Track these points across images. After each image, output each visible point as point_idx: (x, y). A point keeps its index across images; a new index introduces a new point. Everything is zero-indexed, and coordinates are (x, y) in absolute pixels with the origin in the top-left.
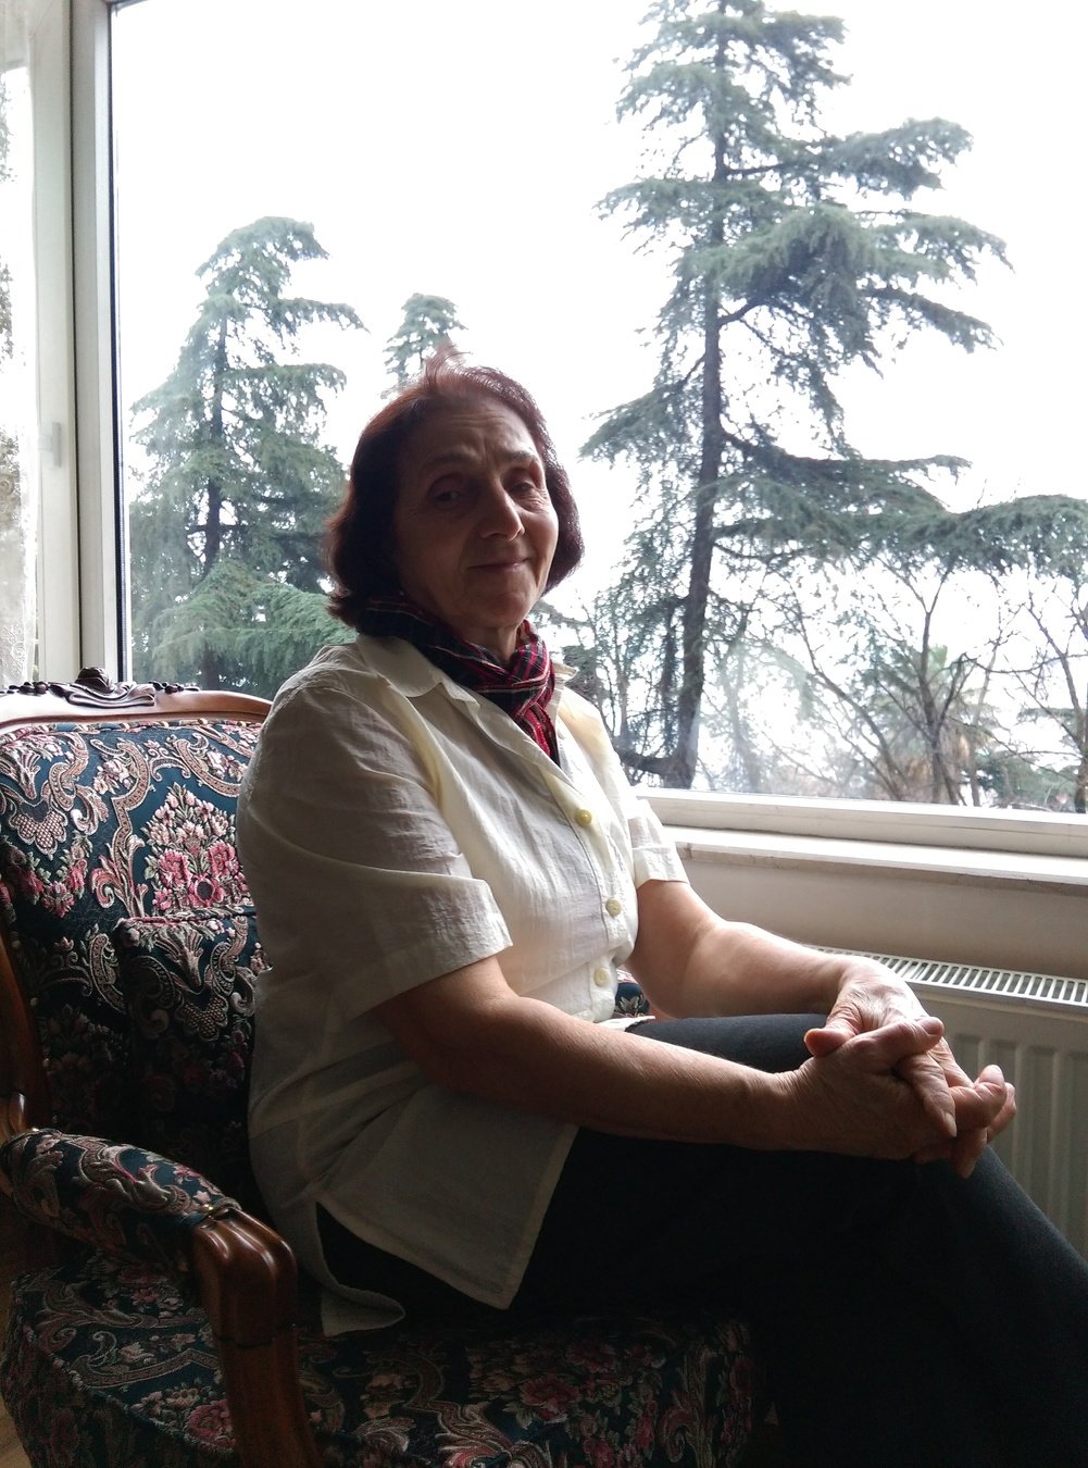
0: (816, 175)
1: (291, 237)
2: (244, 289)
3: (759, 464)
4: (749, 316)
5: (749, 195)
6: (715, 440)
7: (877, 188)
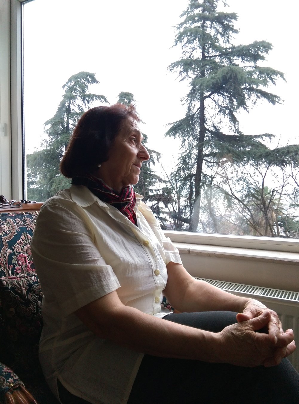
0: (230, 57)
1: (88, 77)
2: (75, 91)
3: (215, 137)
4: (212, 96)
5: (211, 63)
6: (203, 130)
7: (247, 60)
